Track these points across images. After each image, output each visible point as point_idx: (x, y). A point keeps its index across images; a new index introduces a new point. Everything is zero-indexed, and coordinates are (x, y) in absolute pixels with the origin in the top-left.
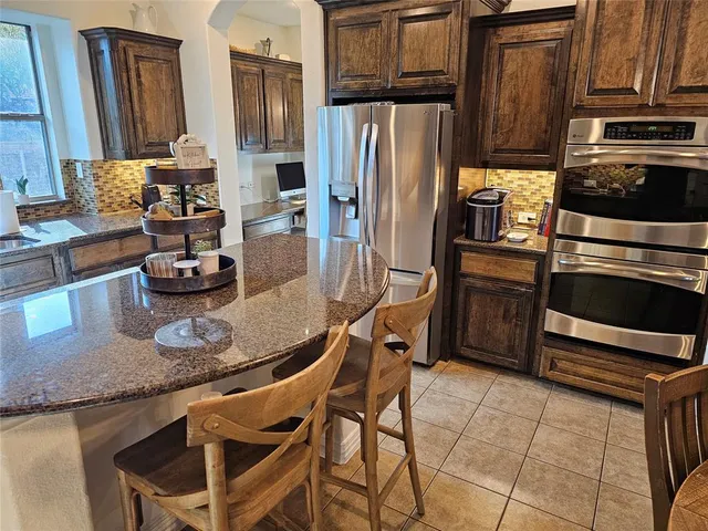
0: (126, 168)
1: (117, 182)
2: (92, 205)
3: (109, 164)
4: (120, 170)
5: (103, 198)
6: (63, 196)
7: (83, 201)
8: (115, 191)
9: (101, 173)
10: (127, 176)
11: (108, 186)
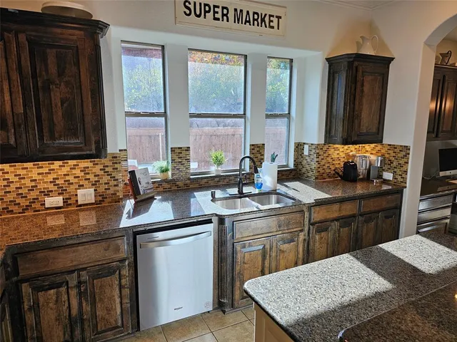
0: (336, 149)
1: (329, 159)
2: (311, 173)
3: (327, 146)
4: (333, 150)
5: (319, 170)
6: (292, 166)
7: (304, 170)
8: (327, 165)
9: (321, 153)
10: (335, 156)
11: (324, 162)
